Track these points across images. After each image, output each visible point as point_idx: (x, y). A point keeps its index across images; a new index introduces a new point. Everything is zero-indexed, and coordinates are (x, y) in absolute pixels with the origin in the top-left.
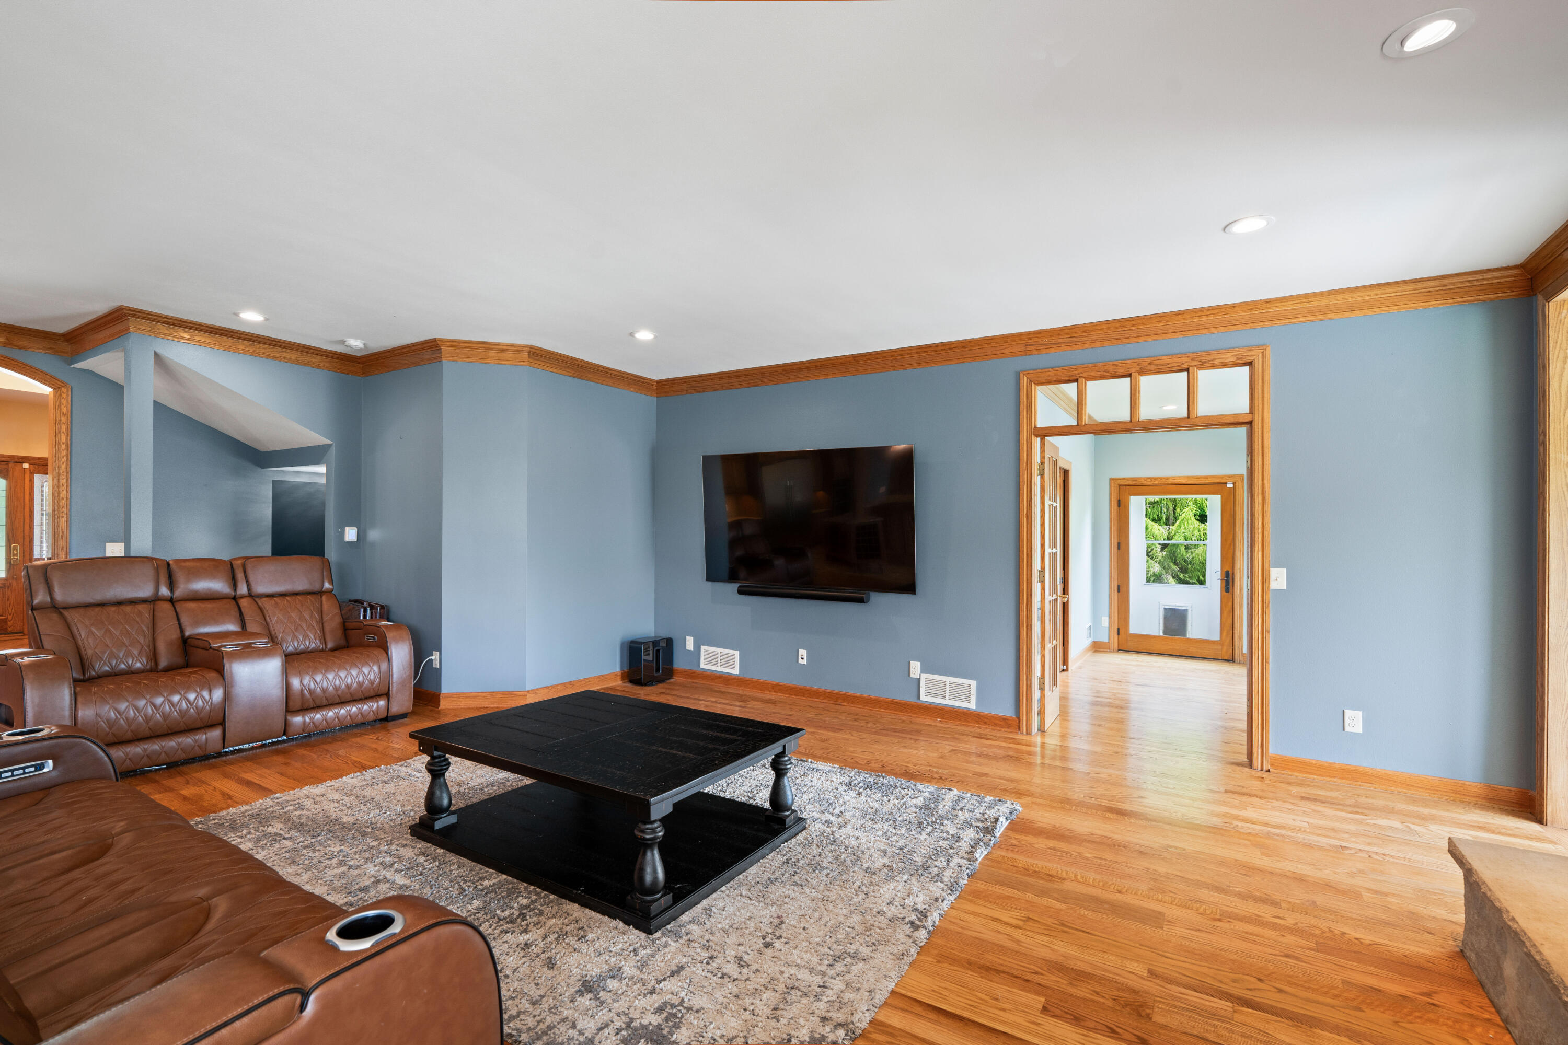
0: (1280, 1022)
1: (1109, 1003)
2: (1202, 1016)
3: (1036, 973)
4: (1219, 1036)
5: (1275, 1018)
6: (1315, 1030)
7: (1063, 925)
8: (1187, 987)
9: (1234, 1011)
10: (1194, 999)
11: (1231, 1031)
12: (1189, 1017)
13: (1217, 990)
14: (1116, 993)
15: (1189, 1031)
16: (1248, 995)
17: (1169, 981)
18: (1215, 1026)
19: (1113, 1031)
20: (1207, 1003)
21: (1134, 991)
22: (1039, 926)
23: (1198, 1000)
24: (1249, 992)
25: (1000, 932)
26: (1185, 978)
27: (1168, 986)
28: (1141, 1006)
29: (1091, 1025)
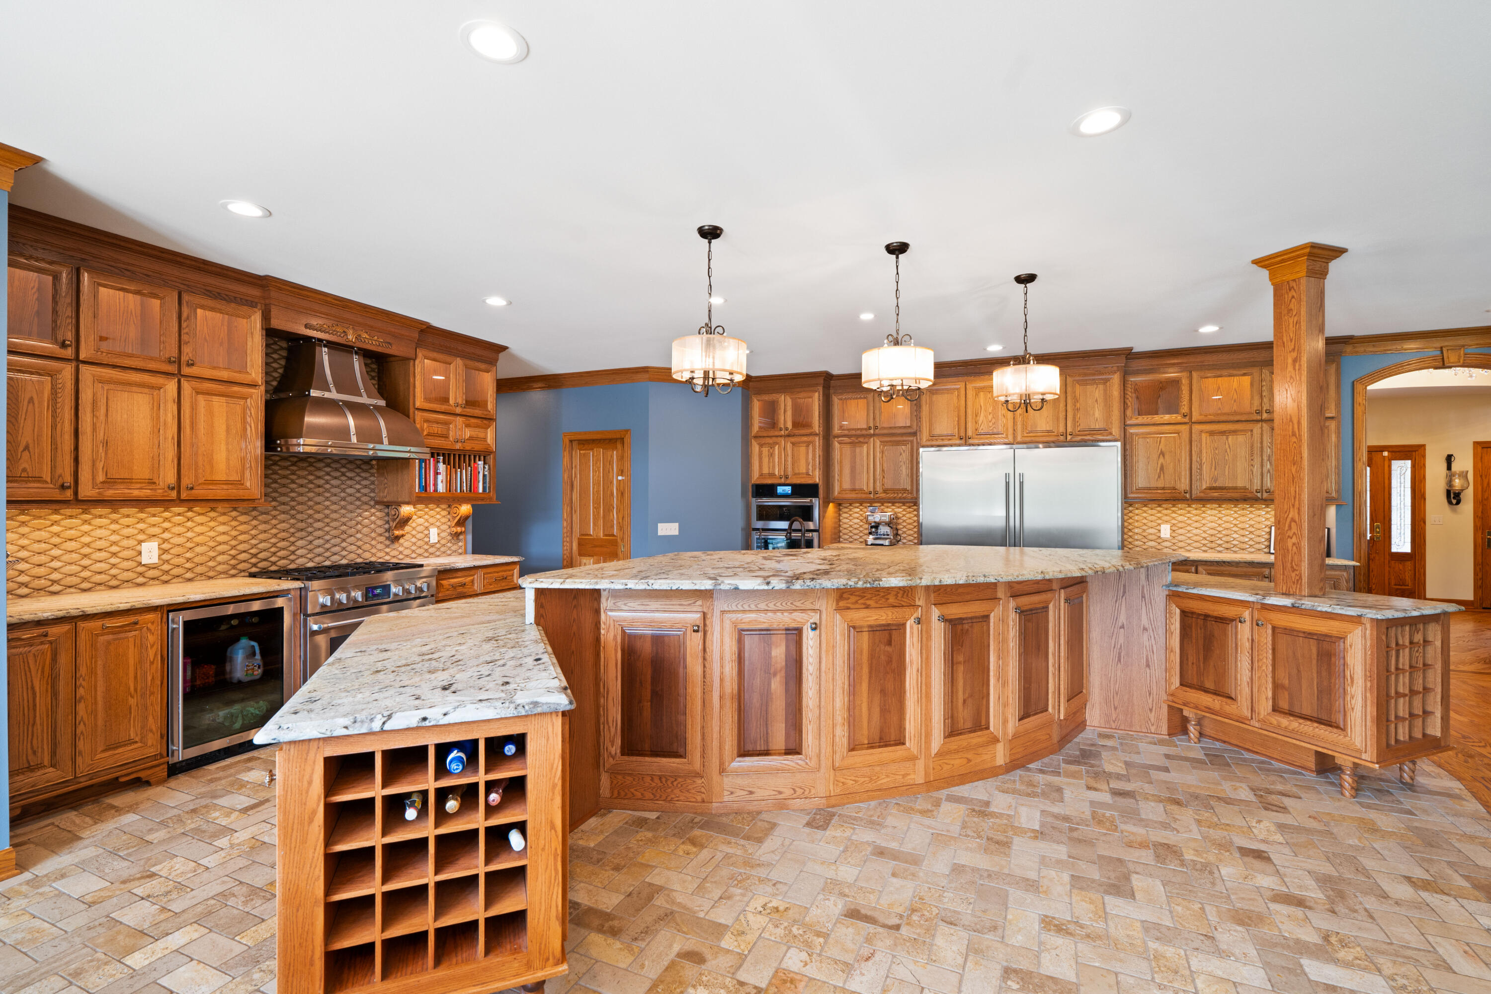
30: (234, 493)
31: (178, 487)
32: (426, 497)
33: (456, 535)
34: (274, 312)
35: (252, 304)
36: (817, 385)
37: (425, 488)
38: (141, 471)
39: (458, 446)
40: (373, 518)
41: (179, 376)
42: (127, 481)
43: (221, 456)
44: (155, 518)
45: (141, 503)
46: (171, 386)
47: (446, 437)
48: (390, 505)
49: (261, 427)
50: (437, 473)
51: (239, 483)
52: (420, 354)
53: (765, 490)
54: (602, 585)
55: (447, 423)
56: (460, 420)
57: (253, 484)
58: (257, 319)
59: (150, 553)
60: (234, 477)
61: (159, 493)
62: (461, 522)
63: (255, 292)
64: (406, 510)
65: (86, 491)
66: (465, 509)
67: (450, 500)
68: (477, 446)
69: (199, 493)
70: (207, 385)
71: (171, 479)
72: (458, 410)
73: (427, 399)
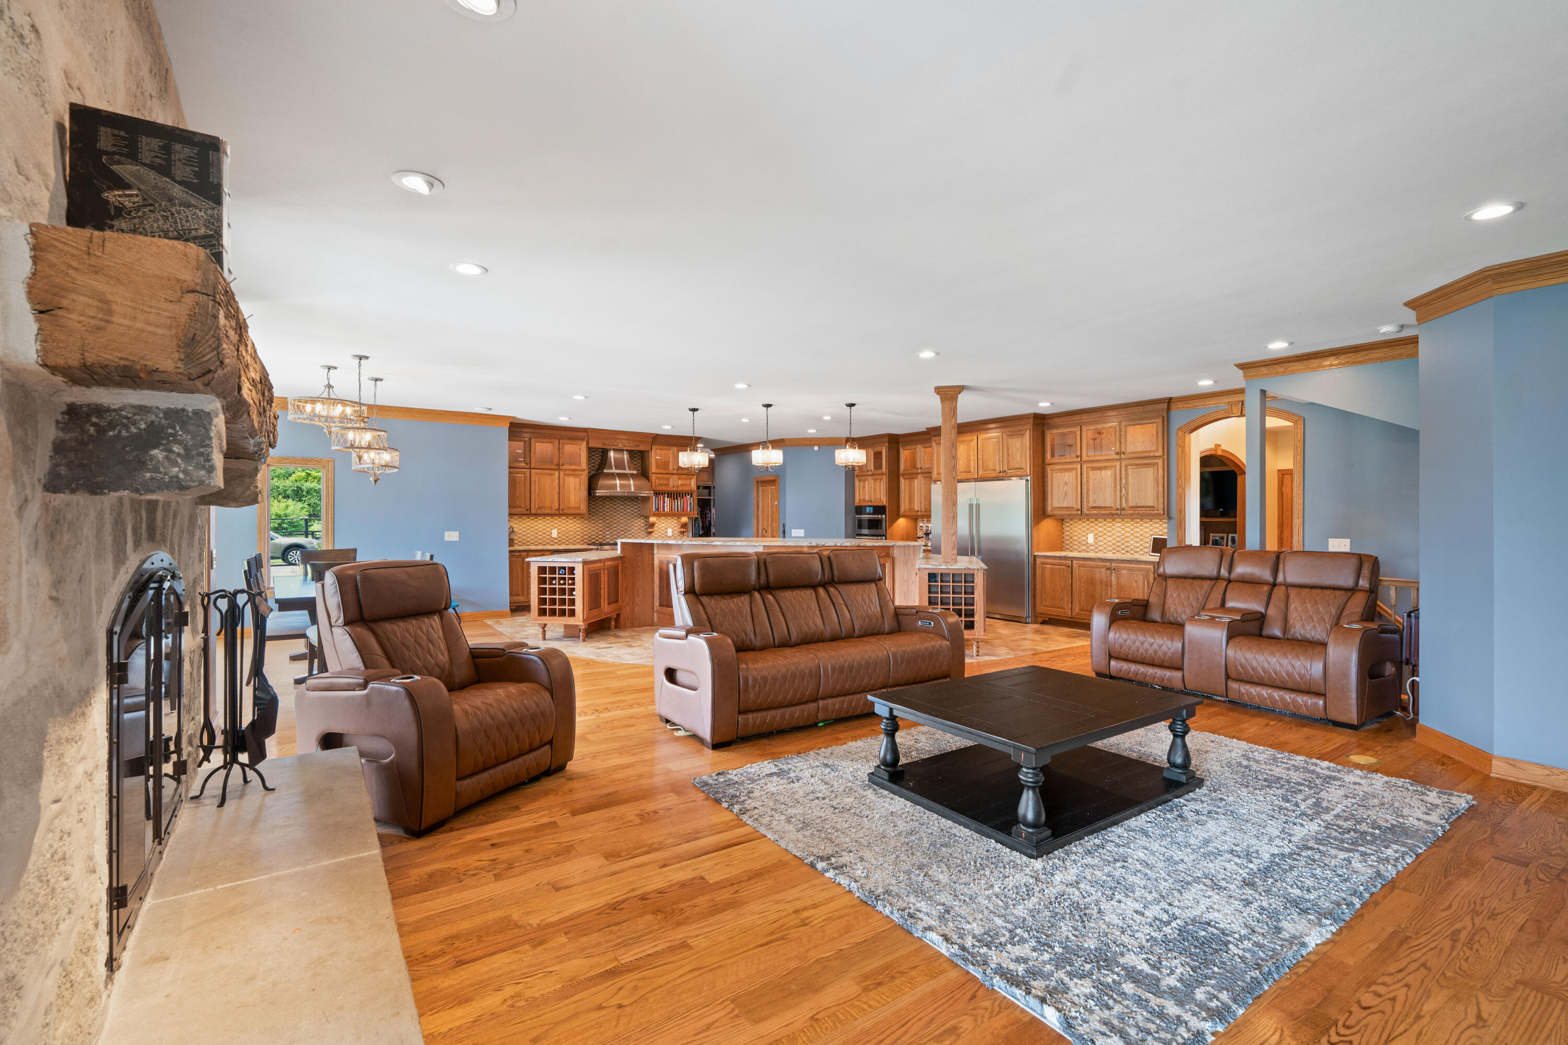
0: (585, 974)
1: (682, 906)
2: (631, 939)
3: (737, 892)
4: (611, 932)
5: (589, 975)
6: (560, 986)
7: (782, 938)
8: (657, 954)
9: (616, 959)
10: (646, 947)
11: (607, 942)
12: (636, 932)
13: (640, 968)
14: (686, 914)
15: (628, 923)
16: (619, 981)
17: (671, 949)
18: (619, 937)
19: (661, 892)
20: (635, 951)
21: (679, 924)
22: (792, 923)
23: (642, 949)
24: (619, 984)
25: (796, 899)
26: (666, 961)
27: (668, 944)
28: (666, 917)
29: (674, 888)
30: (576, 511)
31: (558, 509)
32: (659, 514)
33: (683, 533)
34: (590, 441)
35: (583, 439)
36: (884, 442)
37: (658, 509)
38: (548, 504)
39: (675, 489)
40: (640, 523)
41: (559, 470)
42: (544, 507)
43: (572, 498)
44: (557, 521)
45: (552, 515)
46: (557, 474)
47: (668, 485)
48: (647, 517)
49: (586, 486)
50: (664, 502)
51: (579, 508)
52: (654, 448)
53: (859, 510)
54: (655, 542)
55: (668, 479)
56: (675, 476)
57: (583, 508)
58: (584, 444)
59: (555, 533)
60: (577, 506)
61: (553, 512)
62: (684, 526)
63: (584, 434)
64: (652, 519)
65: (533, 511)
66: (684, 519)
67: (671, 514)
68: (686, 489)
69: (565, 511)
70: (568, 472)
71: (556, 506)
72: (675, 472)
73: (657, 467)
